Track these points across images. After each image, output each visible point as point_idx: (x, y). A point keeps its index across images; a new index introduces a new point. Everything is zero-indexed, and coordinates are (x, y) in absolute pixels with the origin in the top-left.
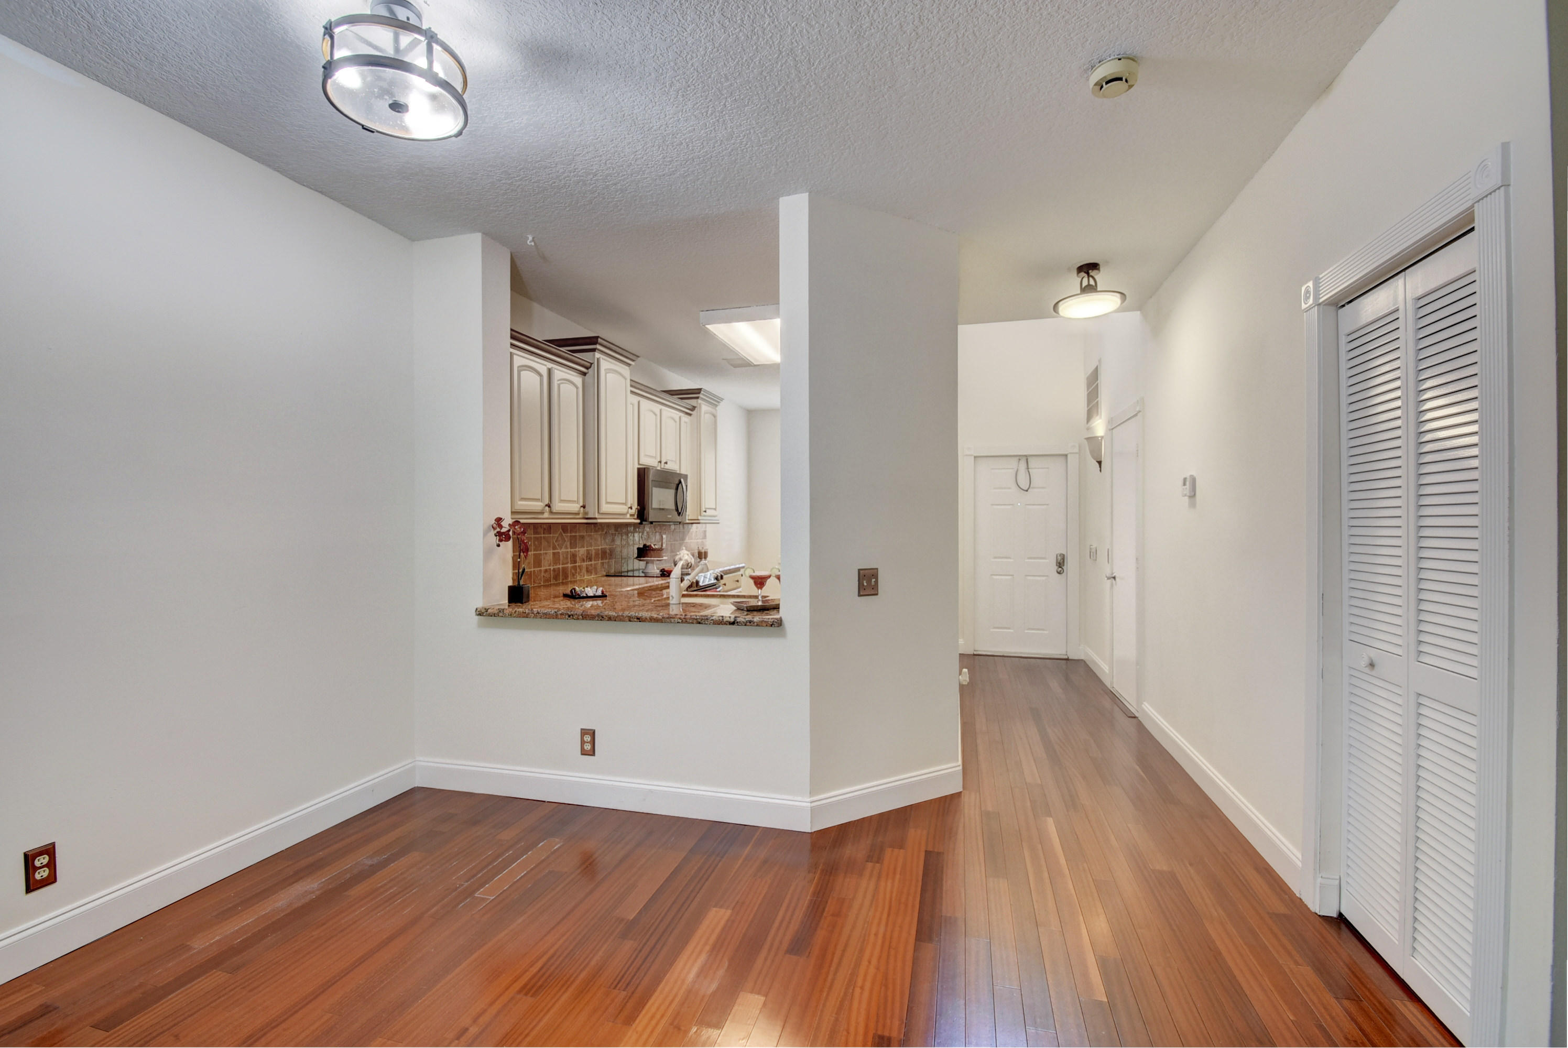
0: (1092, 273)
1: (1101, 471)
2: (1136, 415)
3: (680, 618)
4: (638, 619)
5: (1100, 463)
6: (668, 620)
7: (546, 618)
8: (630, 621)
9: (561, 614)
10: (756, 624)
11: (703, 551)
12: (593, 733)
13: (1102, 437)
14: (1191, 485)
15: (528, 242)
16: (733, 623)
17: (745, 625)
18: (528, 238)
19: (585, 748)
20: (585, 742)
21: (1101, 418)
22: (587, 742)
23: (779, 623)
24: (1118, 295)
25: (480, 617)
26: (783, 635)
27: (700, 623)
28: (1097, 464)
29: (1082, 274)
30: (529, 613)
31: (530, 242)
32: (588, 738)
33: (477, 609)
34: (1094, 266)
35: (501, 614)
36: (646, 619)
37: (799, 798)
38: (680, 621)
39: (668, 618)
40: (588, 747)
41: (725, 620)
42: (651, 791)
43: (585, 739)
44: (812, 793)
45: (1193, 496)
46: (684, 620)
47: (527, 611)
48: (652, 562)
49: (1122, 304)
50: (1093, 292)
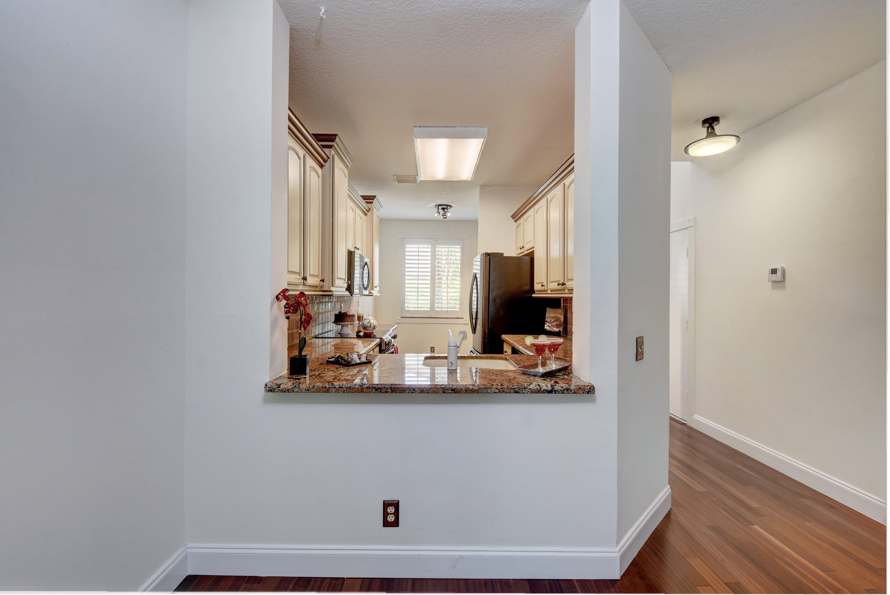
0: (713, 124)
2: (685, 229)
3: (497, 389)
4: (452, 390)
6: (485, 391)
7: (350, 392)
8: (444, 392)
9: (367, 388)
10: (573, 391)
11: (361, 316)
12: (396, 505)
14: (782, 273)
15: (321, 13)
16: (550, 392)
17: (563, 393)
18: (321, 10)
19: (389, 519)
20: (388, 514)
22: (391, 514)
23: (589, 390)
24: (734, 138)
25: (270, 393)
26: (593, 401)
27: (517, 392)
29: (707, 126)
30: (329, 388)
31: (323, 14)
32: (391, 510)
33: (266, 385)
34: (715, 120)
35: (296, 390)
36: (461, 390)
37: (607, 549)
38: (497, 391)
39: (484, 388)
40: (391, 518)
41: (542, 389)
42: (461, 557)
43: (389, 511)
44: (617, 544)
45: (781, 281)
46: (501, 390)
47: (327, 386)
48: (347, 325)
49: (737, 143)
50: (711, 134)
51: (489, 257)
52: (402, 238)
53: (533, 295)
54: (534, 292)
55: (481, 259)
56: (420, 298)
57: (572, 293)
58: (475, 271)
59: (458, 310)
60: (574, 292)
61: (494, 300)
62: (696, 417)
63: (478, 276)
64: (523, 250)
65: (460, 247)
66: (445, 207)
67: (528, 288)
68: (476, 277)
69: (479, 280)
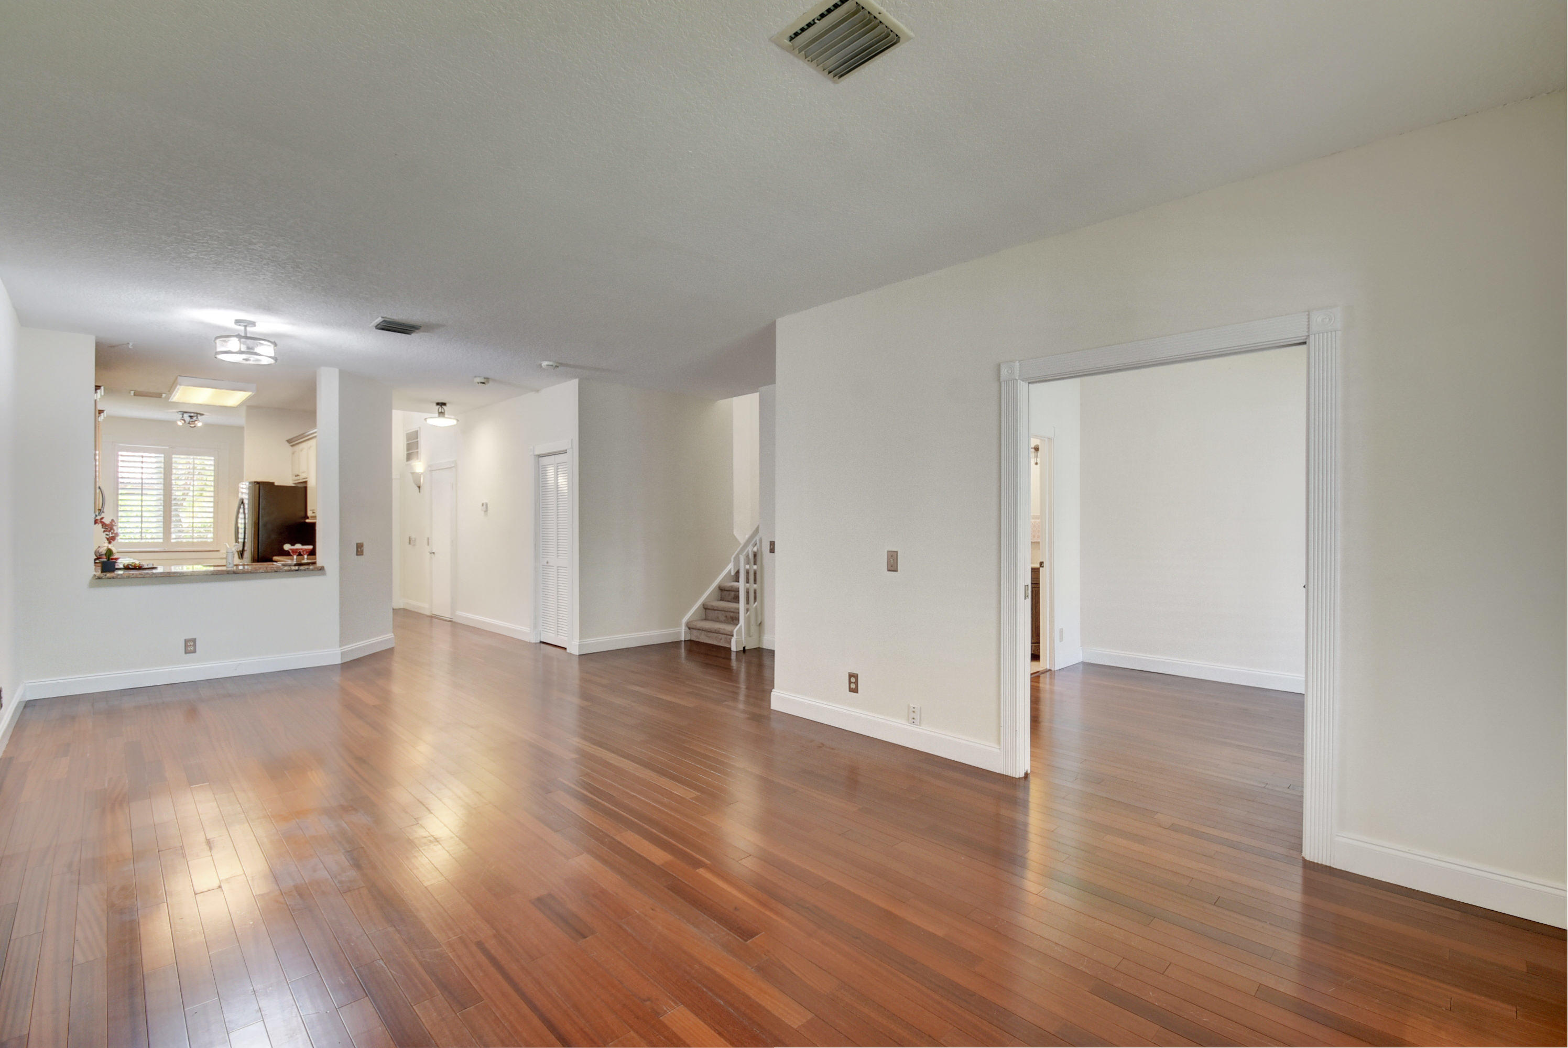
0: (443, 407)
1: (420, 492)
2: (450, 468)
3: (263, 570)
5: (419, 487)
10: (315, 572)
13: (422, 473)
14: (485, 507)
16: (301, 572)
17: (309, 572)
21: (420, 461)
22: (190, 646)
23: (322, 569)
26: (324, 574)
28: (418, 489)
29: (439, 406)
34: (444, 404)
37: (334, 649)
41: (292, 569)
43: (189, 644)
44: (340, 646)
45: (486, 511)
50: (441, 414)
51: (258, 486)
52: (113, 442)
53: (307, 521)
54: (308, 518)
55: (249, 488)
56: (139, 525)
57: (316, 519)
58: (240, 496)
59: (209, 540)
60: (317, 518)
61: (265, 525)
62: (459, 613)
63: (246, 502)
64: (298, 478)
65: (213, 458)
66: (192, 415)
67: (302, 514)
68: (242, 503)
69: (246, 506)
